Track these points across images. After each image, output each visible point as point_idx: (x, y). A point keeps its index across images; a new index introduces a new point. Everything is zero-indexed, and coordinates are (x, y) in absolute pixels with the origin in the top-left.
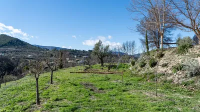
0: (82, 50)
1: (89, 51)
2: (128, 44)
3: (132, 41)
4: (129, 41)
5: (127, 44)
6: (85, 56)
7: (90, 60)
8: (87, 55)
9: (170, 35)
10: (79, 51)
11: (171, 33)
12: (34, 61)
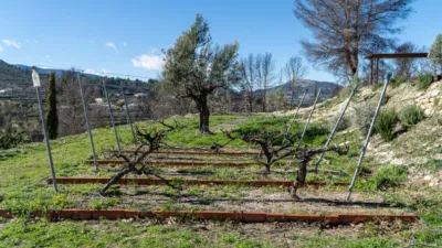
0: (133, 79)
1: (151, 81)
2: (254, 62)
3: (264, 54)
4: (255, 55)
5: (251, 62)
6: (141, 94)
7: (153, 103)
8: (146, 91)
9: (393, 31)
10: (126, 82)
11: (393, 27)
12: (15, 103)
